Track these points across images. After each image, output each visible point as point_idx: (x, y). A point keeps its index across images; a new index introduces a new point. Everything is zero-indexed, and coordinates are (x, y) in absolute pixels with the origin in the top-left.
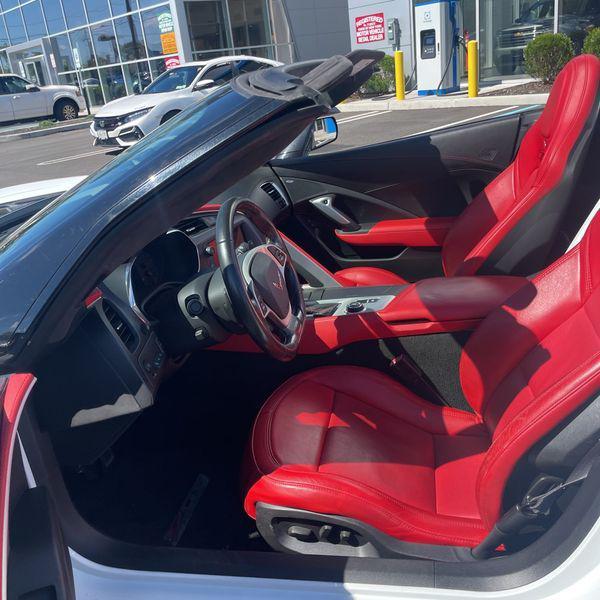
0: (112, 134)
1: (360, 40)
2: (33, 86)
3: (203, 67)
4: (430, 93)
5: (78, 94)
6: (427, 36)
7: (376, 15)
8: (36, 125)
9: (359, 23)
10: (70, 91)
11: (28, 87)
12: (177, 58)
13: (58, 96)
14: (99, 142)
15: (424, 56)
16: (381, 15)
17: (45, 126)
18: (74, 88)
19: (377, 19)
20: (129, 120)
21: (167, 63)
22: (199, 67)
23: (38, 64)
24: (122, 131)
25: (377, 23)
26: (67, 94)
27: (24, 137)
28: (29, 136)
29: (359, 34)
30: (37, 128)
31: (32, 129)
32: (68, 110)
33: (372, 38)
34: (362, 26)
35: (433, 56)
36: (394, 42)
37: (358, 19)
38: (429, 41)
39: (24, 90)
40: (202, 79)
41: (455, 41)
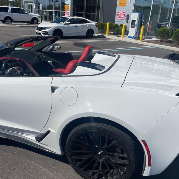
0: (40, 32)
1: (118, 18)
2: (27, 12)
3: (69, 18)
4: (131, 37)
5: (39, 17)
6: (133, 21)
7: (123, 12)
8: (26, 24)
9: (118, 14)
10: (37, 16)
11: (25, 12)
12: (68, 12)
13: (33, 17)
14: (37, 33)
15: (132, 27)
16: (124, 12)
17: (28, 25)
18: (39, 15)
19: (123, 13)
20: (45, 29)
21: (65, 13)
22: (68, 18)
23: (31, 6)
24: (43, 32)
25: (123, 15)
26: (36, 17)
27: (21, 27)
28: (23, 27)
29: (118, 16)
30: (25, 25)
31: (24, 25)
32: (35, 21)
33: (121, 18)
34: (119, 14)
35: (134, 27)
36: (126, 21)
37: (118, 12)
38: (134, 23)
39: (24, 13)
40: (68, 22)
41: (140, 25)
